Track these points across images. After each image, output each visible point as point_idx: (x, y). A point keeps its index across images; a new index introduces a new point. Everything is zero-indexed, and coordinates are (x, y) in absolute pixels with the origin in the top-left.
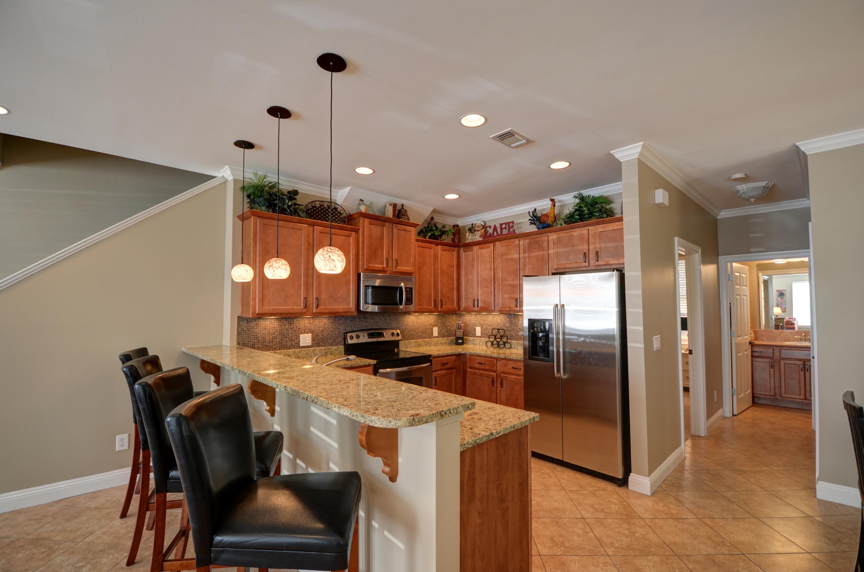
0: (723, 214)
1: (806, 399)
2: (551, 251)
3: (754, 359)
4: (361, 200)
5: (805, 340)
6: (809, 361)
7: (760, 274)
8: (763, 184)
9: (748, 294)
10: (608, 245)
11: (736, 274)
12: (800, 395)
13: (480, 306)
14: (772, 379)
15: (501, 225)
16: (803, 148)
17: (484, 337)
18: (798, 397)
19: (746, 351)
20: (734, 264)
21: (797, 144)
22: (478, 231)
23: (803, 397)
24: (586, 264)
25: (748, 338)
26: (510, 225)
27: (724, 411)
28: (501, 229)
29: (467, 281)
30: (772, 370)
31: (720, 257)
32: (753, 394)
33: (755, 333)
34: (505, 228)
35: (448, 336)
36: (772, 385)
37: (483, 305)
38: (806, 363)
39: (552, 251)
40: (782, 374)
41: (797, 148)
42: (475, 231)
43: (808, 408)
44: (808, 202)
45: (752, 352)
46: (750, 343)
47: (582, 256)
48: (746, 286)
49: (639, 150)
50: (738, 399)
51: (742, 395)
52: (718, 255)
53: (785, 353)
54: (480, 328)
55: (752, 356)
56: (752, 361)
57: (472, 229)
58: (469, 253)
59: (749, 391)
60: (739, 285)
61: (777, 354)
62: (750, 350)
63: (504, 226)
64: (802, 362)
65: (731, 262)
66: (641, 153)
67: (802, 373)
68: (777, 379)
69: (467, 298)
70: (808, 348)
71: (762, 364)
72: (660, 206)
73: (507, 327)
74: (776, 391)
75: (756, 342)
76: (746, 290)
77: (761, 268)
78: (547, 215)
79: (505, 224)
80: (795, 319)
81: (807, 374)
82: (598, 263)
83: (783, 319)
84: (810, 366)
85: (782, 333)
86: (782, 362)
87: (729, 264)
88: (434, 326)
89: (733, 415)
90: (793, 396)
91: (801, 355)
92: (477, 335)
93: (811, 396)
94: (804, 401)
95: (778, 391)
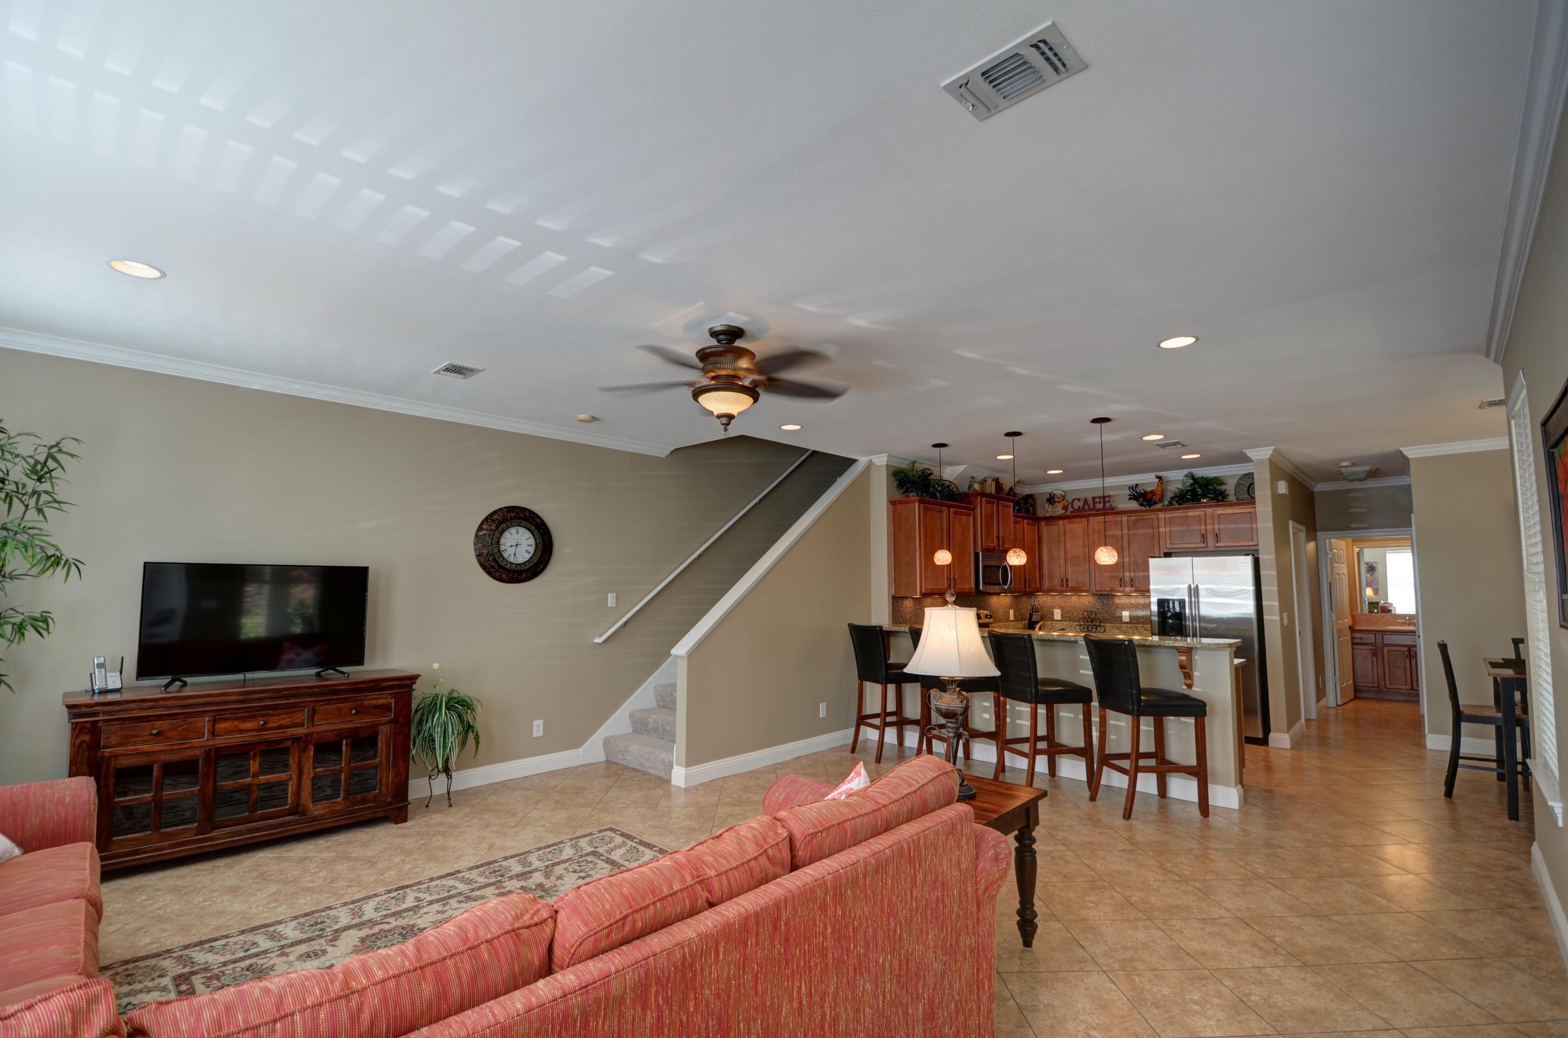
0: (1320, 487)
1: (1412, 689)
2: (1162, 530)
3: (1355, 646)
4: (973, 478)
5: (1409, 625)
6: (1415, 646)
7: (1355, 547)
8: (1367, 468)
9: (1345, 572)
10: (1228, 526)
11: (1335, 551)
12: (1406, 685)
13: (1070, 586)
14: (1375, 669)
15: (1094, 498)
16: (1405, 453)
17: (1065, 621)
18: (1404, 687)
19: (1346, 636)
20: (1332, 540)
21: (1401, 449)
22: (1059, 502)
23: (1409, 687)
24: (1204, 545)
25: (1348, 621)
26: (1104, 498)
27: (1328, 700)
28: (1094, 503)
29: (1051, 559)
30: (1375, 658)
31: (1318, 533)
32: (1355, 686)
33: (1353, 617)
34: (1100, 502)
35: (1021, 620)
36: (1375, 675)
37: (1075, 586)
38: (1412, 649)
39: (1164, 530)
40: (1386, 661)
41: (1401, 453)
42: (1055, 502)
43: (1415, 699)
44: (1408, 479)
45: (1352, 638)
46: (1350, 628)
47: (1199, 538)
48: (1343, 563)
49: (1271, 452)
50: (1342, 689)
51: (1345, 684)
52: (1316, 531)
53: (1389, 639)
54: (1059, 611)
55: (1353, 644)
56: (1352, 649)
57: (1051, 499)
58: (1053, 527)
59: (1351, 682)
60: (1338, 563)
61: (1379, 640)
62: (1349, 637)
63: (1097, 500)
64: (1407, 649)
65: (1330, 538)
66: (1272, 455)
67: (1408, 660)
68: (1380, 669)
69: (1051, 577)
70: (1413, 632)
71: (1364, 652)
72: (1281, 495)
73: (1098, 609)
74: (1380, 681)
75: (1357, 628)
76: (1342, 569)
77: (1355, 541)
78: (1152, 492)
79: (1099, 497)
80: (1391, 605)
81: (1413, 661)
82: (1217, 545)
83: (1377, 603)
84: (1416, 652)
85: (1383, 617)
86: (1386, 649)
87: (1327, 541)
88: (1010, 609)
89: (1338, 705)
90: (1399, 687)
91: (1406, 640)
92: (1056, 618)
93: (1418, 686)
94: (1411, 691)
95: (1382, 682)
